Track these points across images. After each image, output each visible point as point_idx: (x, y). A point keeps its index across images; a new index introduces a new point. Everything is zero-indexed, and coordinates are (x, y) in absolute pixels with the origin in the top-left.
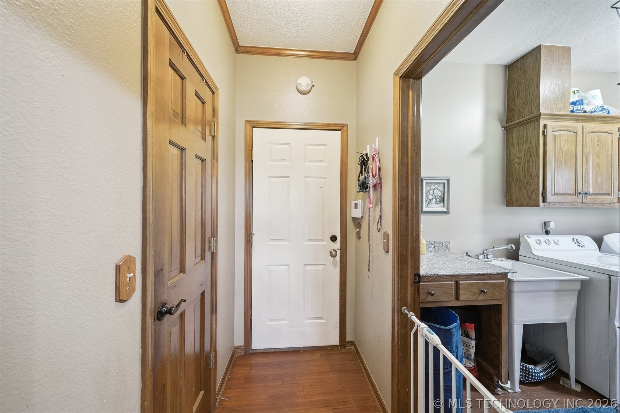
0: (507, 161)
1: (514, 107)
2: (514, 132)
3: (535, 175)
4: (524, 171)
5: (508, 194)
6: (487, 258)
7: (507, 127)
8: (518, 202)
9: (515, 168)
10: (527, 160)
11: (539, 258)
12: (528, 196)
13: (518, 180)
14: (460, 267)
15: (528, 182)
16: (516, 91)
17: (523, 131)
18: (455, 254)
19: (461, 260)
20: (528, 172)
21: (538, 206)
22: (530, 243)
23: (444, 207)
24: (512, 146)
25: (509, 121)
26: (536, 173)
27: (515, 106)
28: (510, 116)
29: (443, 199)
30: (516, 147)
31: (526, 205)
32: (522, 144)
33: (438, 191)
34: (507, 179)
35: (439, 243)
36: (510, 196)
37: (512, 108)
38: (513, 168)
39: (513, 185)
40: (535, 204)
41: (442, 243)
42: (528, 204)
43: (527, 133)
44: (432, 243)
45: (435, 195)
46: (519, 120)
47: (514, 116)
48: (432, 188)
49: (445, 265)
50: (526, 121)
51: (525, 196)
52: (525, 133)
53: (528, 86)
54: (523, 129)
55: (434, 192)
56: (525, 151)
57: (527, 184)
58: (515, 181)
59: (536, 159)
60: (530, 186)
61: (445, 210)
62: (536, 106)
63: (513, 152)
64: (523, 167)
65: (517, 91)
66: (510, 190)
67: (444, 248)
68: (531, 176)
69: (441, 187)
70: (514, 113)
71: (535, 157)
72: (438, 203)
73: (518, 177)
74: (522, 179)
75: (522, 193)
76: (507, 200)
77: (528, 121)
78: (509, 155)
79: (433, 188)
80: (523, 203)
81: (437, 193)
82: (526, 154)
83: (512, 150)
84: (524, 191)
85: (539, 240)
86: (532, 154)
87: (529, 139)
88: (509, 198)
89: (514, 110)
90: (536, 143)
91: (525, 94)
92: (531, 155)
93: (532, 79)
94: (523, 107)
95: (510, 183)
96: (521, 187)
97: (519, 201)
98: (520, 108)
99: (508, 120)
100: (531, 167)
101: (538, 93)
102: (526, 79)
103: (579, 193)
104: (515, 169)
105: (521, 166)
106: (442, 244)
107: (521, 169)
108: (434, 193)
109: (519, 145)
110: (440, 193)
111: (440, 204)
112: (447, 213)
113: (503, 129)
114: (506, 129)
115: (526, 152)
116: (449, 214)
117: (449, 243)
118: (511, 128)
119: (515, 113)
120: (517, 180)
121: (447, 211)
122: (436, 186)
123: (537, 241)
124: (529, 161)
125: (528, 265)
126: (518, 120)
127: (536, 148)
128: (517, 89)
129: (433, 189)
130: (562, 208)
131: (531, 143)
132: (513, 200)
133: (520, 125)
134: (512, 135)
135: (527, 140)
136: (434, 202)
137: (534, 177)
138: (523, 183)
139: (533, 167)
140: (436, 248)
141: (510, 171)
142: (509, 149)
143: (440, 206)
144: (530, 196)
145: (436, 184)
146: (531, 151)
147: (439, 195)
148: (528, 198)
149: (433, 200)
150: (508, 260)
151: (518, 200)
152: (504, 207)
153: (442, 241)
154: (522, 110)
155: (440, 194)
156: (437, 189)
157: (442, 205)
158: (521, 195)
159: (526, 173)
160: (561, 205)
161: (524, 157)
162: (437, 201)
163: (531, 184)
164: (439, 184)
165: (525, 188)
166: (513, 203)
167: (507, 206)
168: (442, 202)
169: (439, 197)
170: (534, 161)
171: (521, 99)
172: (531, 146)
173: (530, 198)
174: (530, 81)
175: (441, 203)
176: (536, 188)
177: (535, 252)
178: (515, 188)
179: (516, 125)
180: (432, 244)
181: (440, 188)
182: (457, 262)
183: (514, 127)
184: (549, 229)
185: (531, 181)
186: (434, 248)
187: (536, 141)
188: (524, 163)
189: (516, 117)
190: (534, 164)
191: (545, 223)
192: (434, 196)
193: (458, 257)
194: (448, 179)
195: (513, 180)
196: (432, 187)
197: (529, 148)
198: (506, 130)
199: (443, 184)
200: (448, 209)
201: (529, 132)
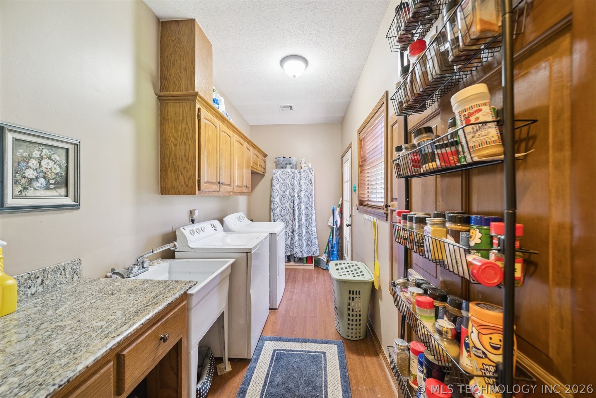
0: (161, 138)
1: (168, 76)
2: (169, 106)
3: (192, 161)
4: (180, 154)
5: (163, 180)
6: (143, 268)
7: (162, 97)
8: (174, 190)
9: (171, 149)
10: (183, 143)
11: (195, 250)
12: (185, 184)
13: (175, 164)
14: (119, 314)
15: (185, 167)
16: (170, 57)
17: (179, 108)
18: (94, 280)
19: (112, 294)
20: (185, 156)
21: (194, 194)
22: (186, 235)
23: (67, 196)
24: (167, 122)
25: (163, 90)
26: (192, 158)
27: (170, 75)
28: (164, 85)
29: (64, 181)
30: (171, 124)
31: (183, 193)
32: (179, 123)
33: (51, 164)
34: (161, 161)
35: (56, 270)
36: (166, 182)
37: (166, 76)
38: (169, 149)
39: (169, 170)
40: (192, 192)
41: (62, 269)
42: (185, 192)
43: (183, 112)
44: (38, 275)
45: (45, 170)
46: (173, 93)
47: (168, 86)
48: (36, 154)
49: (82, 325)
50: (183, 96)
51: (182, 182)
52: (181, 110)
53: (184, 59)
54: (179, 106)
55: (40, 163)
56: (181, 131)
57: (184, 169)
58: (171, 165)
59: (193, 142)
60: (187, 172)
61: (69, 201)
62: (192, 84)
63: (168, 129)
64: (179, 149)
65: (172, 57)
66: (165, 175)
67: (68, 276)
68: (187, 160)
69: (59, 156)
70: (168, 82)
71: (191, 140)
72: (51, 189)
73: (174, 161)
74: (178, 163)
75: (178, 179)
76: (162, 186)
77: (185, 97)
78: (164, 132)
79: (39, 156)
80: (180, 191)
81: (49, 167)
82: (182, 135)
83: (167, 127)
84: (181, 177)
85: (192, 230)
86: (188, 136)
87: (185, 118)
88: (164, 185)
89: (169, 80)
90: (193, 126)
91: (181, 66)
92: (187, 138)
93: (187, 52)
94: (179, 81)
95: (165, 167)
96: (178, 172)
97: (176, 189)
98: (175, 79)
99: (161, 89)
100: (188, 151)
101: (193, 70)
102: (181, 49)
103: (218, 183)
104: (170, 151)
105: (178, 147)
106: (64, 270)
107: (177, 151)
108: (40, 166)
109: (175, 123)
110: (57, 167)
111: (58, 190)
112: (76, 206)
113: (157, 97)
114: (160, 98)
115: (183, 133)
116: (79, 208)
117: (80, 262)
118: (166, 100)
119: (170, 84)
120: (173, 163)
121: (75, 203)
122: (48, 151)
123: (191, 232)
124: (185, 144)
125: (186, 261)
126: (173, 91)
127: (192, 130)
128: (171, 55)
129: (38, 158)
130: (209, 196)
131: (187, 124)
132: (169, 187)
133: (176, 100)
134: (166, 108)
135: (183, 120)
136: (40, 185)
137: (191, 162)
138: (179, 168)
139: (189, 151)
140: (47, 282)
141: (164, 152)
142: (163, 124)
143: (58, 194)
144: (187, 183)
145: (48, 148)
146: (187, 132)
147: (54, 171)
148: (184, 186)
149: (37, 181)
150: (164, 261)
151: (174, 187)
152: (159, 196)
153: (63, 264)
154: (177, 83)
155: (58, 170)
156: (50, 158)
157: (63, 191)
158: (178, 181)
159: (183, 157)
160: (209, 194)
161: (181, 138)
162: (48, 183)
163: (188, 169)
164: (54, 149)
165: (182, 174)
166: (169, 191)
167: (162, 194)
168: (62, 187)
169: (54, 176)
170: (191, 145)
171: (177, 70)
172: (187, 127)
173: (187, 186)
174: (186, 54)
175: (59, 188)
176: (193, 175)
177: (191, 245)
178: (171, 174)
179: (172, 98)
180: (38, 278)
181: (58, 158)
182: (107, 301)
183: (169, 100)
184: (194, 218)
185: (188, 166)
186: (42, 284)
187: (192, 123)
188: (180, 144)
189: (171, 89)
190: (191, 147)
191: (191, 212)
192: (42, 172)
193: (102, 287)
194: (77, 142)
195: (169, 163)
196: (36, 152)
197: (185, 129)
198: (160, 100)
199: (64, 152)
200: (76, 199)
201: (185, 111)
